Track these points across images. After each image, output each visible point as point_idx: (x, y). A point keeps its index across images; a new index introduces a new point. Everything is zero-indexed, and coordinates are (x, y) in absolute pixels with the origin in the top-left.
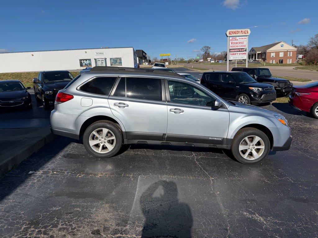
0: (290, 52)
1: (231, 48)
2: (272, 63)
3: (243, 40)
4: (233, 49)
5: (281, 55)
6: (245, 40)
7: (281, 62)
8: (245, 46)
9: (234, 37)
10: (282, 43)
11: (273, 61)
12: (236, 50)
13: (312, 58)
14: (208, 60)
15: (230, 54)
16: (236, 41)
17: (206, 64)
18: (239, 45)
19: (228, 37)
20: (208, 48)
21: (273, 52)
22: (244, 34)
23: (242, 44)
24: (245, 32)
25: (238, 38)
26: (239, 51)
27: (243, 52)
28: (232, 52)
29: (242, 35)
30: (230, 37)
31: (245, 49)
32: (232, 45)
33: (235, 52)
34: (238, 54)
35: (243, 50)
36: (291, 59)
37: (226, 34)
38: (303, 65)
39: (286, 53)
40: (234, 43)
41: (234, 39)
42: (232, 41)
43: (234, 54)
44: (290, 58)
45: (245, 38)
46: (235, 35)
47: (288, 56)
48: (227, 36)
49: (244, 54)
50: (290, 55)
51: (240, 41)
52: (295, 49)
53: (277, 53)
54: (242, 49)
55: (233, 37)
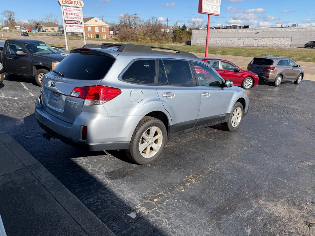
0: (103, 27)
1: (67, 19)
2: (90, 37)
3: (78, 11)
4: (69, 20)
5: (97, 30)
6: (79, 11)
7: (97, 36)
8: (80, 18)
9: (68, 7)
10: (96, 18)
11: (90, 35)
12: (72, 22)
13: (124, 35)
14: (17, 29)
15: (66, 26)
16: (71, 12)
17: (14, 33)
18: (74, 16)
19: (62, 6)
20: (11, 13)
21: (89, 26)
22: (78, 6)
23: (77, 16)
24: (78, 3)
25: (72, 9)
26: (75, 24)
27: (80, 25)
28: (68, 23)
29: (75, 5)
30: (63, 6)
31: (81, 22)
32: (67, 16)
33: (71, 24)
34: (75, 26)
35: (79, 23)
36: (105, 35)
37: (59, 2)
38: (118, 41)
39: (100, 28)
40: (69, 14)
41: (68, 9)
42: (66, 11)
43: (70, 26)
44: (104, 33)
45: (80, 10)
46: (68, 4)
47: (103, 31)
48: (60, 5)
49: (80, 26)
50: (104, 31)
51: (75, 13)
52: (108, 26)
53: (93, 28)
54: (78, 21)
55: (66, 7)
